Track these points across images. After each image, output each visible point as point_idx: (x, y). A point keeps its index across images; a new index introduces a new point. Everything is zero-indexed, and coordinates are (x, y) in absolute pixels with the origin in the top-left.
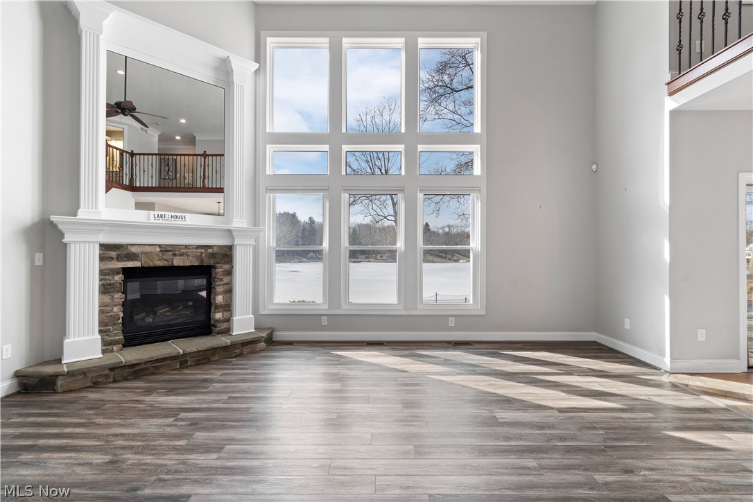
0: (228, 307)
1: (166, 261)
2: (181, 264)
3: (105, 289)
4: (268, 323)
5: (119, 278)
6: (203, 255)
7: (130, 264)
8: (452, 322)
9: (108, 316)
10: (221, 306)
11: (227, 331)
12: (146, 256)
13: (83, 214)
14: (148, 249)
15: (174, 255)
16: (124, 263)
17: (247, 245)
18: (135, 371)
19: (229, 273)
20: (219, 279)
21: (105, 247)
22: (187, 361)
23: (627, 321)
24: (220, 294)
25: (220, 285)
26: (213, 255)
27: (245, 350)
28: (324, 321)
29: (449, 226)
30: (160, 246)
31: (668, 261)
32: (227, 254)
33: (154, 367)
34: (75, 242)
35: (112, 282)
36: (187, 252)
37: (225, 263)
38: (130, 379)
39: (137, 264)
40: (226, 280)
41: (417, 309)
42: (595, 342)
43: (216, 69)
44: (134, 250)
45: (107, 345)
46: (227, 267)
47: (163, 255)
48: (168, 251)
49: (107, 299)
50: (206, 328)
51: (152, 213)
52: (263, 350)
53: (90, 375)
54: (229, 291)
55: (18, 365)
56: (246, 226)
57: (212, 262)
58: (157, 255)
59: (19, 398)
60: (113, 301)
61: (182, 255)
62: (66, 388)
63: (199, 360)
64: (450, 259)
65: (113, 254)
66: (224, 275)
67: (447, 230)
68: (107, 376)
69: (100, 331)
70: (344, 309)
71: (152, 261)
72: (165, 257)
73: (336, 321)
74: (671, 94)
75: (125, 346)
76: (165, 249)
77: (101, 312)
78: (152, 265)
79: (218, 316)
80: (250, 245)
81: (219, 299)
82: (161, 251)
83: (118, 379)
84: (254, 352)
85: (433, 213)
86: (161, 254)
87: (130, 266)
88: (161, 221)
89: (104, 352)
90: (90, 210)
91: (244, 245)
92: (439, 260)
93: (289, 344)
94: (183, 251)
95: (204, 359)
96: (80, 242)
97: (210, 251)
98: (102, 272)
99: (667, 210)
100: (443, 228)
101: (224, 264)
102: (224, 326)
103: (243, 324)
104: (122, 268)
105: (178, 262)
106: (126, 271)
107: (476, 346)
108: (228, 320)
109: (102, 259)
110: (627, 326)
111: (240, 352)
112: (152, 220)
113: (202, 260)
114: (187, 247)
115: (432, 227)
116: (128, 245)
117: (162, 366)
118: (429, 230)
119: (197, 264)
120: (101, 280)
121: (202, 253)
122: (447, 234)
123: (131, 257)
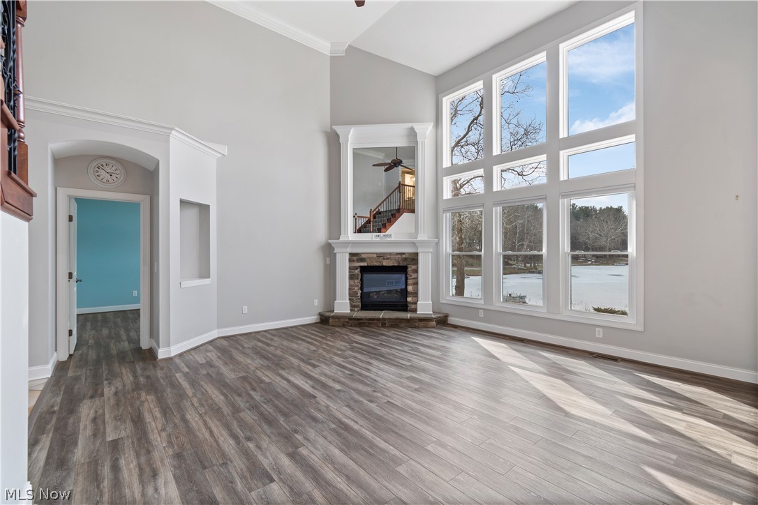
0: (416, 294)
1: (380, 262)
2: (387, 265)
3: (352, 277)
4: (445, 310)
5: (357, 271)
6: (400, 259)
7: (363, 264)
10: (411, 293)
11: (415, 310)
12: (370, 259)
13: (342, 238)
14: (370, 256)
15: (384, 259)
16: (360, 263)
17: (427, 252)
19: (416, 271)
20: (411, 275)
21: (351, 255)
22: (385, 324)
24: (411, 285)
25: (411, 279)
26: (405, 259)
27: (421, 324)
28: (481, 314)
30: (377, 254)
32: (414, 258)
34: (339, 253)
35: (354, 273)
37: (413, 265)
38: (358, 326)
39: (366, 264)
40: (414, 276)
41: (559, 314)
43: (409, 136)
44: (363, 256)
45: (353, 307)
46: (414, 267)
48: (381, 257)
49: (352, 282)
50: (404, 307)
52: (433, 327)
53: (342, 320)
54: (416, 284)
55: (320, 310)
56: (427, 239)
57: (405, 264)
58: (375, 259)
59: (319, 325)
60: (355, 283)
61: (387, 259)
63: (392, 324)
65: (355, 258)
66: (412, 272)
68: (348, 322)
69: (350, 299)
71: (373, 263)
72: (379, 260)
75: (362, 310)
76: (380, 255)
77: (350, 289)
78: (372, 265)
79: (409, 299)
80: (429, 252)
81: (410, 288)
82: (377, 257)
84: (426, 327)
88: (378, 239)
89: (351, 310)
90: (345, 236)
91: (425, 252)
93: (456, 327)
94: (389, 256)
95: (396, 324)
97: (404, 256)
98: (350, 268)
102: (413, 306)
103: (424, 307)
104: (359, 266)
105: (385, 263)
106: (361, 267)
108: (416, 303)
109: (350, 261)
111: (417, 325)
112: (374, 239)
113: (400, 263)
114: (390, 254)
116: (361, 253)
117: (373, 323)
119: (396, 265)
120: (349, 272)
121: (398, 258)
123: (363, 260)
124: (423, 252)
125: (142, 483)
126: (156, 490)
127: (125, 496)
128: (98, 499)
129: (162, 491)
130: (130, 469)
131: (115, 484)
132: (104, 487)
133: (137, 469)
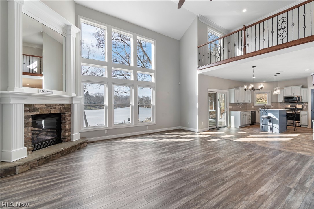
0: (69, 130)
1: (49, 111)
2: (54, 113)
3: (26, 125)
5: (30, 120)
6: (61, 108)
7: (35, 113)
8: (147, 127)
9: (26, 138)
11: (69, 140)
12: (41, 109)
13: (17, 90)
14: (42, 106)
15: (51, 108)
16: (33, 113)
18: (47, 160)
19: (70, 116)
20: (67, 118)
21: (26, 106)
22: (63, 153)
23: (188, 122)
24: (67, 125)
25: (67, 121)
26: (65, 108)
27: (82, 146)
28: (106, 132)
29: (98, 93)
30: (46, 105)
31: (198, 107)
32: (69, 108)
33: (53, 157)
34: (15, 103)
35: (28, 122)
36: (55, 107)
38: (45, 163)
39: (38, 113)
40: (69, 119)
41: (137, 124)
42: (180, 129)
43: (63, 28)
44: (37, 106)
46: (69, 113)
47: (47, 109)
48: (49, 107)
49: (26, 130)
50: (59, 140)
51: (40, 89)
54: (70, 123)
56: (76, 96)
57: (64, 111)
58: (45, 108)
60: (28, 131)
61: (54, 108)
62: (21, 171)
63: (67, 152)
64: (99, 108)
65: (29, 109)
66: (68, 116)
67: (97, 95)
68: (36, 164)
70: (113, 127)
71: (43, 111)
72: (48, 110)
73: (110, 131)
74: (198, 70)
75: (32, 151)
76: (48, 106)
78: (43, 113)
79: (67, 134)
80: (78, 104)
81: (67, 127)
82: (46, 107)
83: (40, 164)
84: (84, 147)
85: (97, 88)
86: (46, 108)
87: (35, 114)
88: (44, 93)
90: (19, 88)
92: (94, 108)
94: (54, 107)
96: (17, 103)
97: (64, 106)
99: (198, 96)
100: (95, 94)
101: (68, 112)
102: (68, 138)
103: (76, 137)
104: (31, 115)
105: (52, 112)
107: (155, 133)
108: (70, 136)
109: (25, 111)
110: (188, 123)
111: (79, 147)
112: (40, 93)
113: (61, 111)
114: (55, 105)
115: (90, 93)
116: (33, 104)
117: (55, 156)
118: (89, 95)
119: (59, 112)
120: (25, 121)
121: (60, 108)
122: (97, 97)
123: (35, 110)
124: (76, 104)
125: (268, 197)
126: (267, 192)
127: (277, 198)
128: (286, 205)
129: (266, 190)
130: (267, 205)
131: (277, 204)
132: (282, 207)
133: (264, 203)
